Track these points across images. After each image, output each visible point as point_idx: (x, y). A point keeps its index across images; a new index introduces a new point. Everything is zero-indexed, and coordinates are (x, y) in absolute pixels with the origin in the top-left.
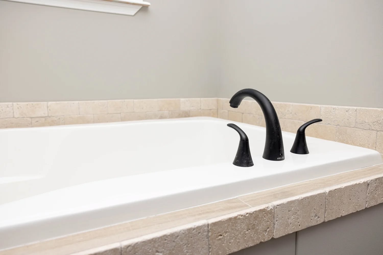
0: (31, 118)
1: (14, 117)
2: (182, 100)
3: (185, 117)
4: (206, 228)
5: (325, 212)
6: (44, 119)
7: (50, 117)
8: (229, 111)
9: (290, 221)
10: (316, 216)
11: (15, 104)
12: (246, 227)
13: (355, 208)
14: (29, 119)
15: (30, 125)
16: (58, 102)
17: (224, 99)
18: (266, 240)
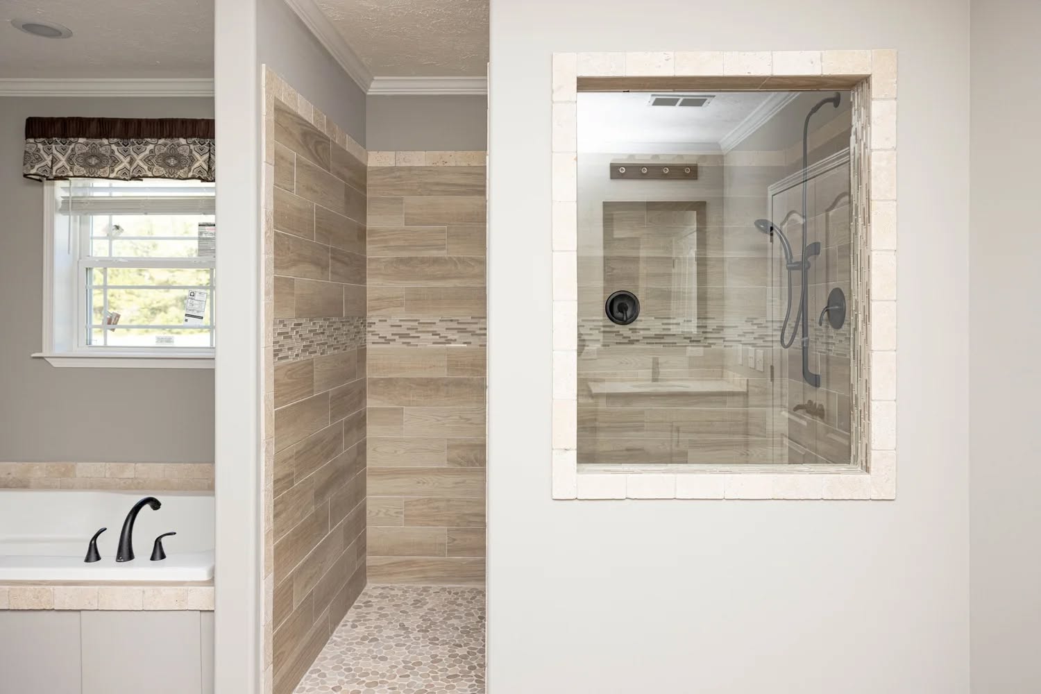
9: (66, 601)
10: (89, 603)
18: (47, 608)
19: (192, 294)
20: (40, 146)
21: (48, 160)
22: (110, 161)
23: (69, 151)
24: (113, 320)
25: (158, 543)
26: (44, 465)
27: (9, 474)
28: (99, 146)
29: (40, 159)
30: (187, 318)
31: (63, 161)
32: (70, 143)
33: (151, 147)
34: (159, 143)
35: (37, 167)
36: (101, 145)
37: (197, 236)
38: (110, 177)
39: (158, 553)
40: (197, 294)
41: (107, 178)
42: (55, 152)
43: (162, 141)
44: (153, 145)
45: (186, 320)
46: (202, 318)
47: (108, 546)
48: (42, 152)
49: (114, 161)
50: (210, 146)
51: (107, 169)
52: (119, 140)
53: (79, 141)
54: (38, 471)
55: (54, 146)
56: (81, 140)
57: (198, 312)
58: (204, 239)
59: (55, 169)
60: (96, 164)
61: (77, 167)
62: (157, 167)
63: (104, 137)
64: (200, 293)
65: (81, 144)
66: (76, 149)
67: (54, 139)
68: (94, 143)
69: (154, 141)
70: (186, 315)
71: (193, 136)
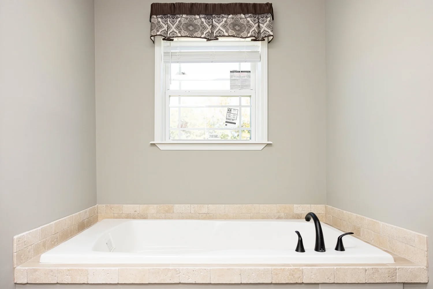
0: (199, 213)
1: (191, 213)
2: (295, 205)
3: (298, 218)
4: (271, 270)
5: (334, 278)
6: (205, 215)
7: (208, 214)
8: (333, 216)
9: (312, 277)
10: (328, 278)
11: (192, 205)
12: (289, 274)
13: (357, 281)
14: (197, 214)
15: (198, 218)
16: (214, 205)
17: (330, 206)
18: (299, 282)
19: (230, 110)
20: (160, 20)
21: (165, 27)
22: (201, 28)
23: (177, 22)
24: (184, 125)
25: (340, 240)
26: (155, 206)
27: (135, 211)
28: (194, 19)
29: (161, 27)
30: (226, 123)
31: (173, 28)
32: (177, 18)
33: (225, 19)
34: (229, 17)
35: (160, 31)
36: (195, 19)
37: (229, 78)
38: (202, 37)
39: (340, 247)
40: (232, 110)
41: (200, 37)
42: (169, 22)
43: (230, 16)
44: (226, 19)
45: (226, 125)
46: (235, 123)
47: (310, 242)
48: (161, 23)
49: (203, 28)
50: (258, 19)
51: (199, 32)
52: (205, 16)
53: (183, 16)
54: (152, 209)
55: (168, 19)
56: (184, 16)
57: (233, 120)
58: (233, 80)
59: (169, 32)
60: (193, 30)
61: (182, 31)
62: (231, 30)
63: (196, 14)
64: (234, 109)
65: (183, 18)
66: (182, 21)
67: (168, 15)
68: (191, 18)
69: (226, 16)
70: (226, 122)
71: (248, 13)
